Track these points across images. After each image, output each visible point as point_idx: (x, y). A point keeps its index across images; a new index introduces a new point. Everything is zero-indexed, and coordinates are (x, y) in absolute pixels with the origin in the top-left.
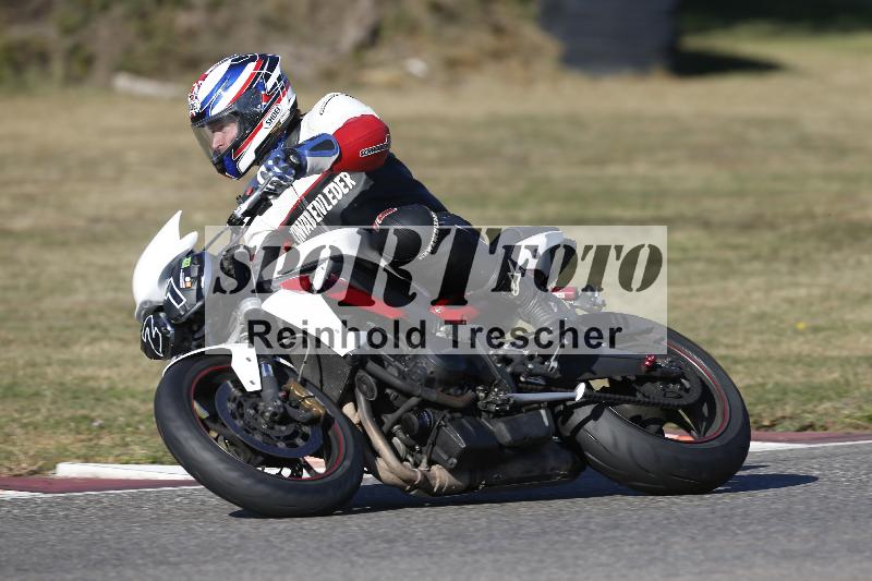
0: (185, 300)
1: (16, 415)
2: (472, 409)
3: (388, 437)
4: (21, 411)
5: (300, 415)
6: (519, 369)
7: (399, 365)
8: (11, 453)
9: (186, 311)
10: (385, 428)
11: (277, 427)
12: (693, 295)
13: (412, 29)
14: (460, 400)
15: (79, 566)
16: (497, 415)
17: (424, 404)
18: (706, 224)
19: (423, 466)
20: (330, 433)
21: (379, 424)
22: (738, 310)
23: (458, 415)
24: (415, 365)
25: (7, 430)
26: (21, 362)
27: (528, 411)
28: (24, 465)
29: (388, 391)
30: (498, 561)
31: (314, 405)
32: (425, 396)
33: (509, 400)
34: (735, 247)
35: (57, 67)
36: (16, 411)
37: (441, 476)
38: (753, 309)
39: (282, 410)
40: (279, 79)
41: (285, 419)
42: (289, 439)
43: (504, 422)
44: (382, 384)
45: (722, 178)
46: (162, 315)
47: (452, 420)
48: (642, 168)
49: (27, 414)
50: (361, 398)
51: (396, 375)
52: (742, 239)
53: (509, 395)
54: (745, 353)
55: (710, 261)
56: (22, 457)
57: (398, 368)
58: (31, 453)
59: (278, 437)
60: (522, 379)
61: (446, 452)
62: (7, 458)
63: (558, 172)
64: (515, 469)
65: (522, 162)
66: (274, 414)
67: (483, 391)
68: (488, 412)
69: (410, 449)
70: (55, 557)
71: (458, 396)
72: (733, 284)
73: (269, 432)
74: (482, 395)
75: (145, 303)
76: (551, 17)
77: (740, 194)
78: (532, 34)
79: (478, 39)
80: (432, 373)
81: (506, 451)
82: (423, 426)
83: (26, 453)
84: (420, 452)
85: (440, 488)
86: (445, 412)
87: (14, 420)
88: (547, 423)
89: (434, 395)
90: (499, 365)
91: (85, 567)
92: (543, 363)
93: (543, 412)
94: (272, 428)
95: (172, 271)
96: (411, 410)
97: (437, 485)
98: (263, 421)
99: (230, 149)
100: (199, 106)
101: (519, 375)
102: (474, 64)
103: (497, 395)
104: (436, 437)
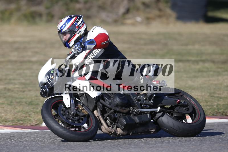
0: (51, 82)
1: (32, 110)
2: (128, 113)
3: (105, 120)
4: (33, 108)
5: (81, 114)
6: (142, 103)
7: (109, 100)
8: (31, 120)
9: (52, 85)
10: (105, 118)
11: (74, 117)
12: (210, 80)
13: (138, 9)
14: (125, 111)
15: (48, 150)
16: (135, 115)
17: (115, 111)
18: (213, 62)
19: (115, 128)
20: (89, 119)
21: (103, 117)
22: (221, 84)
23: (125, 115)
24: (113, 101)
25: (29, 113)
26: (33, 96)
27: (144, 114)
28: (34, 123)
29: (106, 108)
30: (158, 150)
31: (85, 112)
32: (115, 109)
33: (139, 111)
34: (221, 68)
35: (44, 18)
36: (32, 108)
37: (119, 131)
38: (225, 84)
39: (76, 113)
40: (81, 22)
41: (77, 115)
42: (78, 120)
43: (137, 117)
44: (104, 106)
45: (217, 50)
46: (45, 86)
47: (123, 116)
48: (197, 47)
49: (35, 109)
50: (99, 110)
51: (108, 103)
52: (223, 66)
53: (139, 110)
54: (223, 96)
55: (214, 71)
56: (33, 121)
57: (109, 102)
58: (36, 120)
59: (75, 120)
60: (143, 105)
61: (121, 125)
62: (29, 121)
63: (175, 48)
64: (140, 129)
65: (166, 45)
66: (73, 114)
67: (132, 108)
68: (133, 114)
69: (111, 123)
70: (42, 147)
71: (125, 110)
72: (220, 78)
73: (73, 119)
74: (131, 109)
75: (41, 82)
76: (174, 7)
77: (222, 54)
78: (169, 11)
79: (155, 12)
80: (118, 103)
81: (138, 125)
82: (115, 117)
83: (34, 120)
84: (114, 124)
85: (119, 134)
86: (121, 114)
87: (31, 111)
88: (149, 117)
89: (118, 109)
90: (137, 101)
91: (49, 150)
92: (149, 101)
93: (148, 114)
94: (73, 118)
95: (49, 74)
96: (112, 113)
97: (118, 134)
98: (71, 116)
99: (67, 41)
100: (59, 29)
101: (142, 104)
102: (153, 19)
103: (136, 109)
104: (118, 121)
